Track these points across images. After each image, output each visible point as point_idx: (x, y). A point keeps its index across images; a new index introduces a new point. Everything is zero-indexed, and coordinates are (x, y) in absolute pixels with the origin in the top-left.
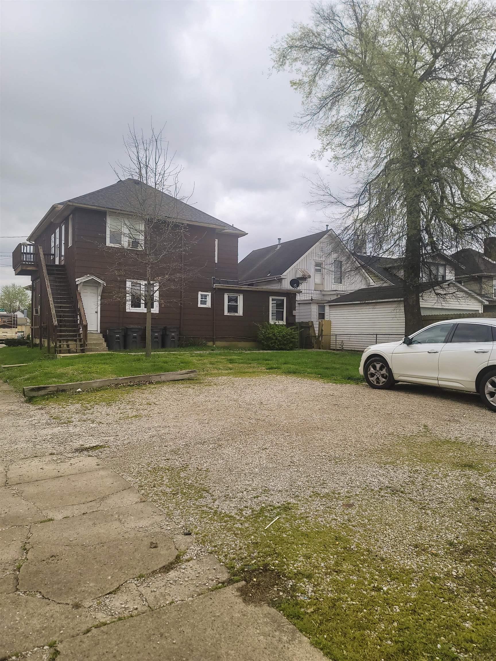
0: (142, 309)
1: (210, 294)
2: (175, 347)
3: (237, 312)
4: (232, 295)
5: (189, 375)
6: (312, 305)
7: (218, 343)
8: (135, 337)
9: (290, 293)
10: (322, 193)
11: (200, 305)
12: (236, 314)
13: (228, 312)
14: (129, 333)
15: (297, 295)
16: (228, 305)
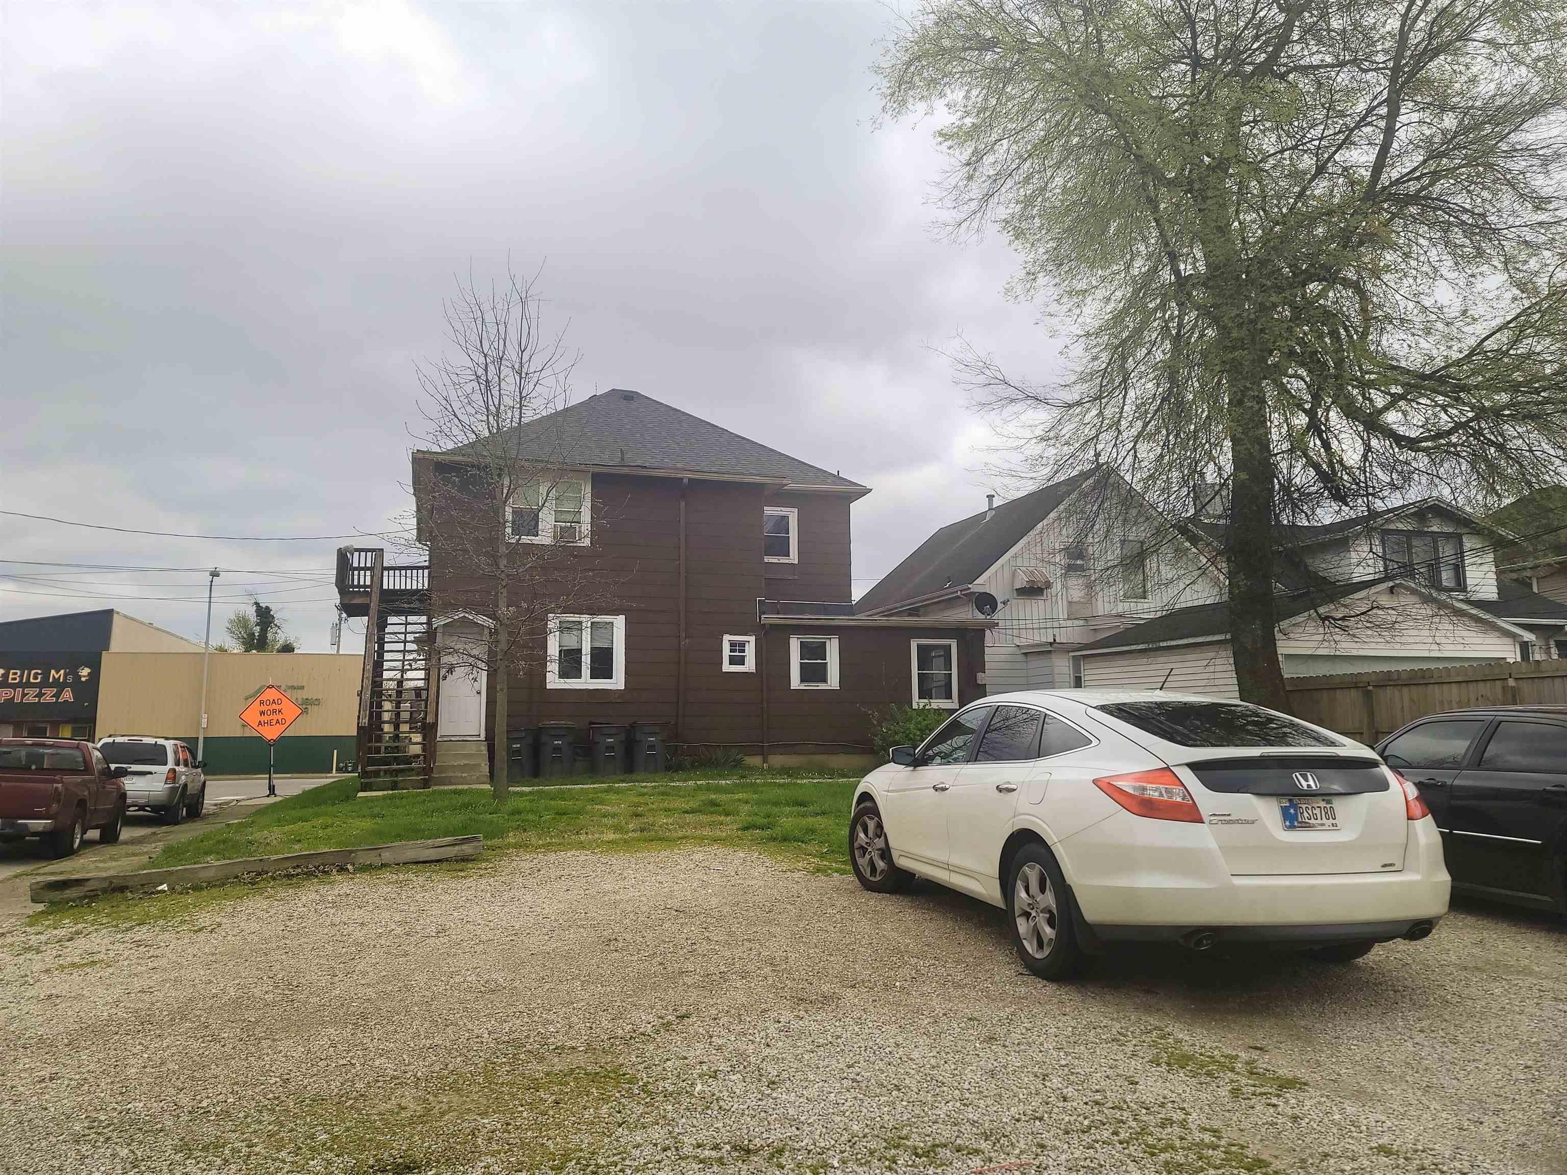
0: (585, 682)
1: (752, 639)
2: (656, 771)
3: (824, 680)
4: (810, 638)
5: (457, 848)
6: (1053, 656)
7: (777, 760)
8: (557, 749)
9: (966, 629)
10: (982, 379)
11: (727, 667)
12: (822, 686)
13: (802, 681)
14: (544, 738)
15: (988, 632)
16: (801, 663)
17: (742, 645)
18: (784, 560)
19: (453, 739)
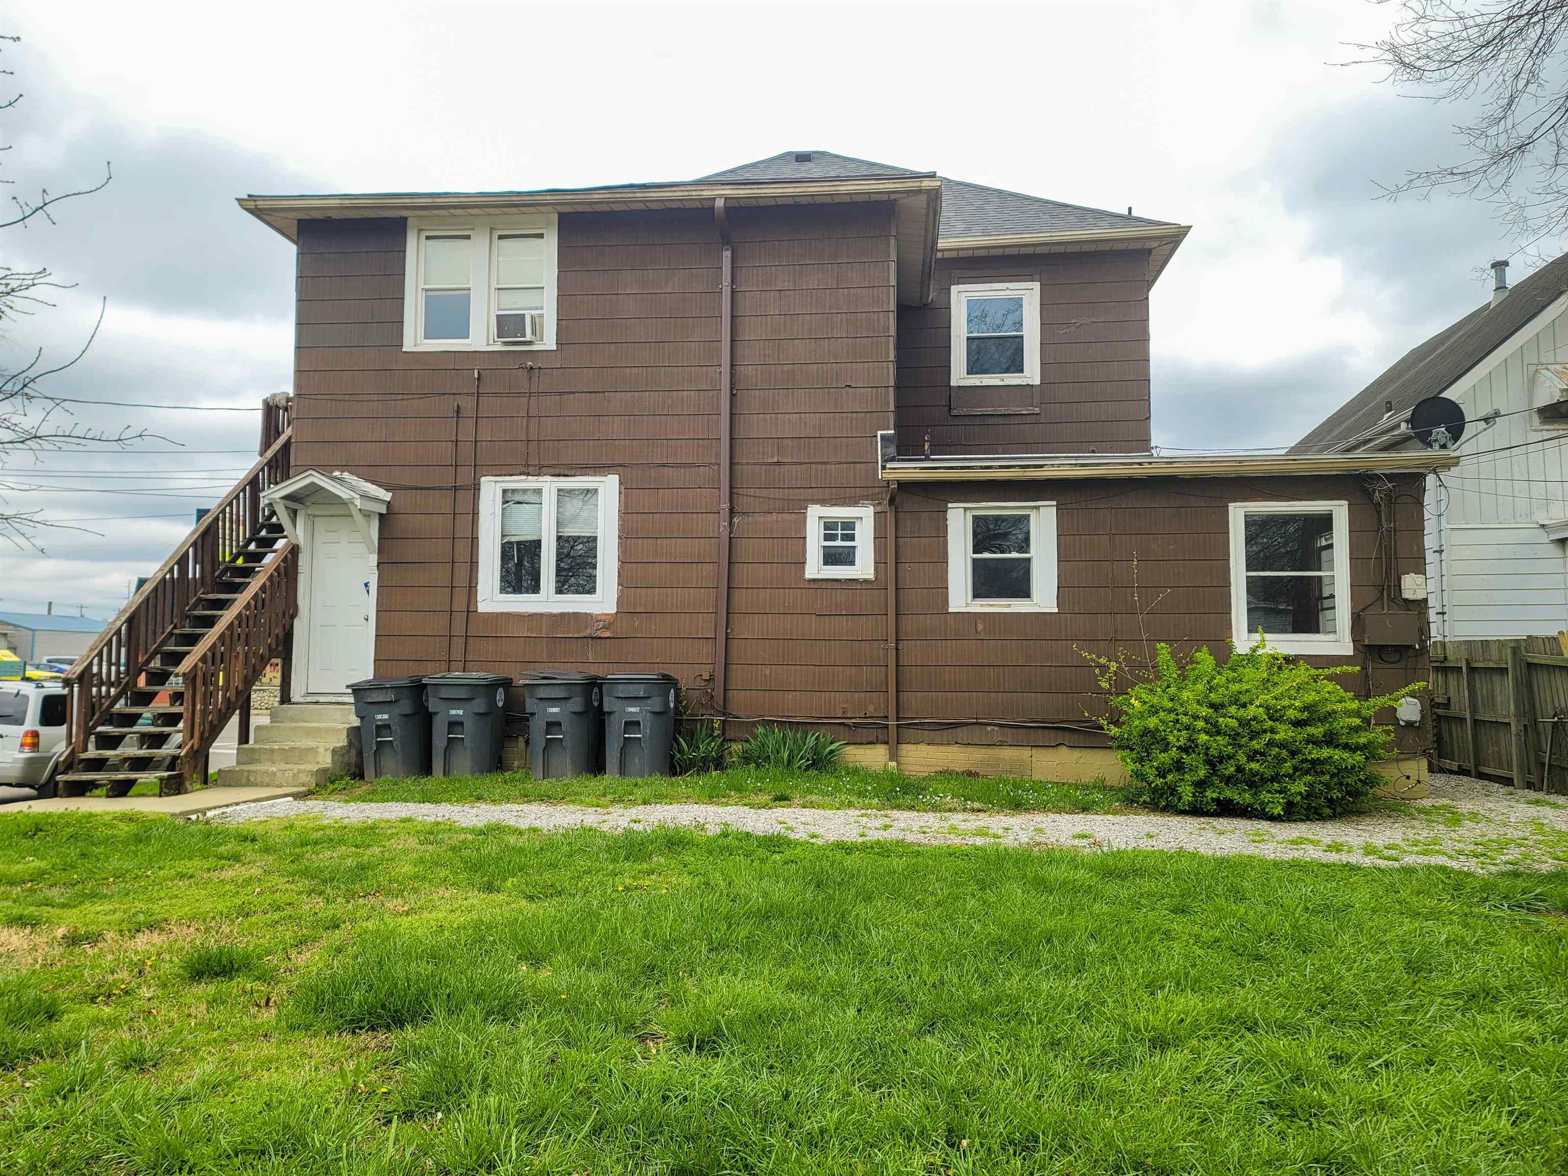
0: (547, 600)
1: (867, 512)
3: (1026, 594)
4: (993, 509)
7: (919, 754)
8: (456, 725)
9: (1378, 479)
11: (816, 570)
12: (1020, 606)
13: (976, 595)
14: (433, 705)
15: (1431, 480)
16: (975, 561)
17: (849, 525)
18: (1012, 379)
19: (322, 699)
